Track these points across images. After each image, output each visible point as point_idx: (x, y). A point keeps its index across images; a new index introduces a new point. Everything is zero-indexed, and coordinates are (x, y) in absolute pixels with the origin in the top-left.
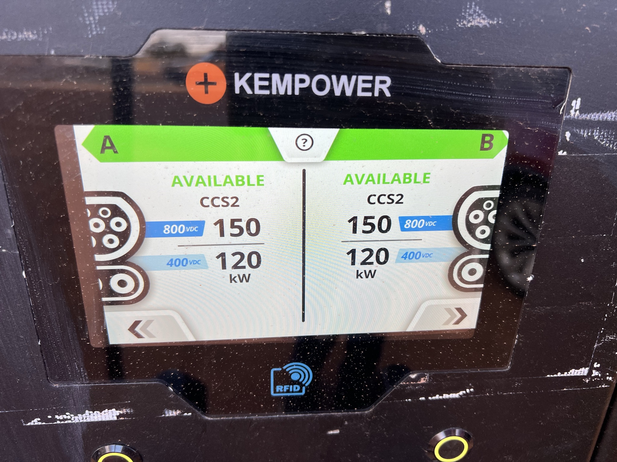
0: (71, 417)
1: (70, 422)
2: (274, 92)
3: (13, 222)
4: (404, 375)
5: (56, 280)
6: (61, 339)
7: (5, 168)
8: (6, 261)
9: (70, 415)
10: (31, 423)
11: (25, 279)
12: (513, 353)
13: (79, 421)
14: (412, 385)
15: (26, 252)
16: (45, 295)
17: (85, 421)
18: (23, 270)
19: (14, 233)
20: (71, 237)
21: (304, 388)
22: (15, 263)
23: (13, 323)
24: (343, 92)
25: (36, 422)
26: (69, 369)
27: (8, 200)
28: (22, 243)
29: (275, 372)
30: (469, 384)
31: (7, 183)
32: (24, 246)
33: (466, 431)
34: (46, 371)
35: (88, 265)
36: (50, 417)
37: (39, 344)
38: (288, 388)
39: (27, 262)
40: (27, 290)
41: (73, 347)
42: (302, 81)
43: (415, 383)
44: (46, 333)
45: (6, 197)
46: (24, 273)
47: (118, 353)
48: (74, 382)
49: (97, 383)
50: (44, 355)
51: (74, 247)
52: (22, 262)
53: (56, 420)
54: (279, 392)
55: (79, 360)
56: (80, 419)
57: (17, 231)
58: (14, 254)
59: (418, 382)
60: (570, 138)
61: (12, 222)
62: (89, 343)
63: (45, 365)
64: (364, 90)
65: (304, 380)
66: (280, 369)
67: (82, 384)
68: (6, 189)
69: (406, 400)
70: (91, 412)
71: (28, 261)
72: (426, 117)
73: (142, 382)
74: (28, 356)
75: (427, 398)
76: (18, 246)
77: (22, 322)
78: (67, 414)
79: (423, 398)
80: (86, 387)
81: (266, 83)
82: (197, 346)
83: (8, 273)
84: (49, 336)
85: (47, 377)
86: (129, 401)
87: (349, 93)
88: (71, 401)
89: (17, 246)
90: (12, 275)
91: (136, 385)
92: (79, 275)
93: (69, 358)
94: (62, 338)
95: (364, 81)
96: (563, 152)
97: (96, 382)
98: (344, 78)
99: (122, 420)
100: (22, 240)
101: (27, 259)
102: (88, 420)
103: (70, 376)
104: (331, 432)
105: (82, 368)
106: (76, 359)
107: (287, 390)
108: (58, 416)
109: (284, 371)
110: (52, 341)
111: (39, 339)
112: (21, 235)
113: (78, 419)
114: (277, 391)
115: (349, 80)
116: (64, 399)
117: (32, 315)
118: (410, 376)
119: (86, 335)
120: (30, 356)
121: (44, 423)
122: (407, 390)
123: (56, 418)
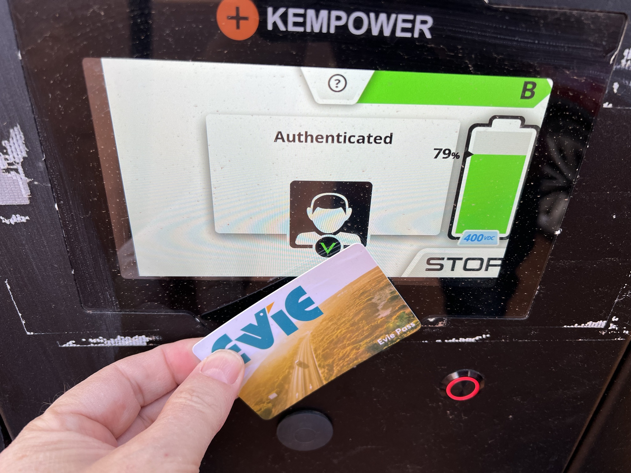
0: (104, 341)
1: (103, 345)
2: (308, 30)
3: (44, 156)
4: (423, 318)
5: (87, 213)
6: (93, 270)
7: (34, 101)
8: (39, 194)
9: (103, 339)
10: (67, 345)
11: (57, 211)
12: (533, 303)
13: (112, 344)
14: (430, 328)
15: (57, 185)
16: (77, 227)
17: (117, 345)
18: (55, 203)
19: (45, 166)
20: (101, 172)
22: (47, 195)
23: (48, 253)
24: (381, 31)
25: (71, 344)
26: (102, 298)
27: (38, 133)
28: (54, 176)
30: (486, 330)
31: (37, 116)
32: (56, 180)
33: (478, 373)
34: (80, 298)
35: (118, 200)
36: (84, 340)
37: (73, 273)
39: (59, 195)
40: (60, 222)
41: (105, 278)
42: (338, 18)
43: (432, 326)
44: (79, 263)
45: (36, 130)
46: (56, 206)
47: (148, 285)
48: (107, 310)
49: (128, 312)
50: (77, 283)
51: (104, 183)
52: (54, 194)
53: (90, 343)
55: (110, 290)
56: (112, 343)
57: (49, 164)
58: (45, 186)
59: (436, 326)
60: (618, 90)
61: (43, 155)
62: (119, 275)
63: (79, 293)
64: (404, 30)
67: (114, 311)
68: (36, 122)
69: (423, 341)
70: (123, 337)
72: (467, 61)
73: (170, 312)
74: (63, 284)
75: (443, 341)
76: (50, 179)
77: (56, 252)
78: (101, 338)
79: (440, 341)
80: (117, 315)
81: (301, 20)
82: (224, 281)
83: (40, 204)
84: (82, 266)
85: (81, 304)
86: (158, 329)
87: (387, 33)
88: (104, 327)
89: (48, 180)
90: (44, 207)
91: (165, 315)
92: (110, 210)
93: (101, 288)
94: (94, 268)
95: (405, 21)
96: (609, 104)
97: (127, 311)
98: (383, 17)
100: (54, 174)
101: (59, 192)
102: (120, 344)
103: (103, 304)
105: (113, 298)
106: (108, 289)
108: (91, 339)
110: (85, 271)
111: (72, 268)
112: (53, 169)
113: (111, 343)
115: (388, 18)
116: (97, 324)
117: (65, 246)
118: (428, 319)
119: (116, 267)
120: (65, 284)
121: (78, 345)
122: (424, 332)
123: (90, 342)
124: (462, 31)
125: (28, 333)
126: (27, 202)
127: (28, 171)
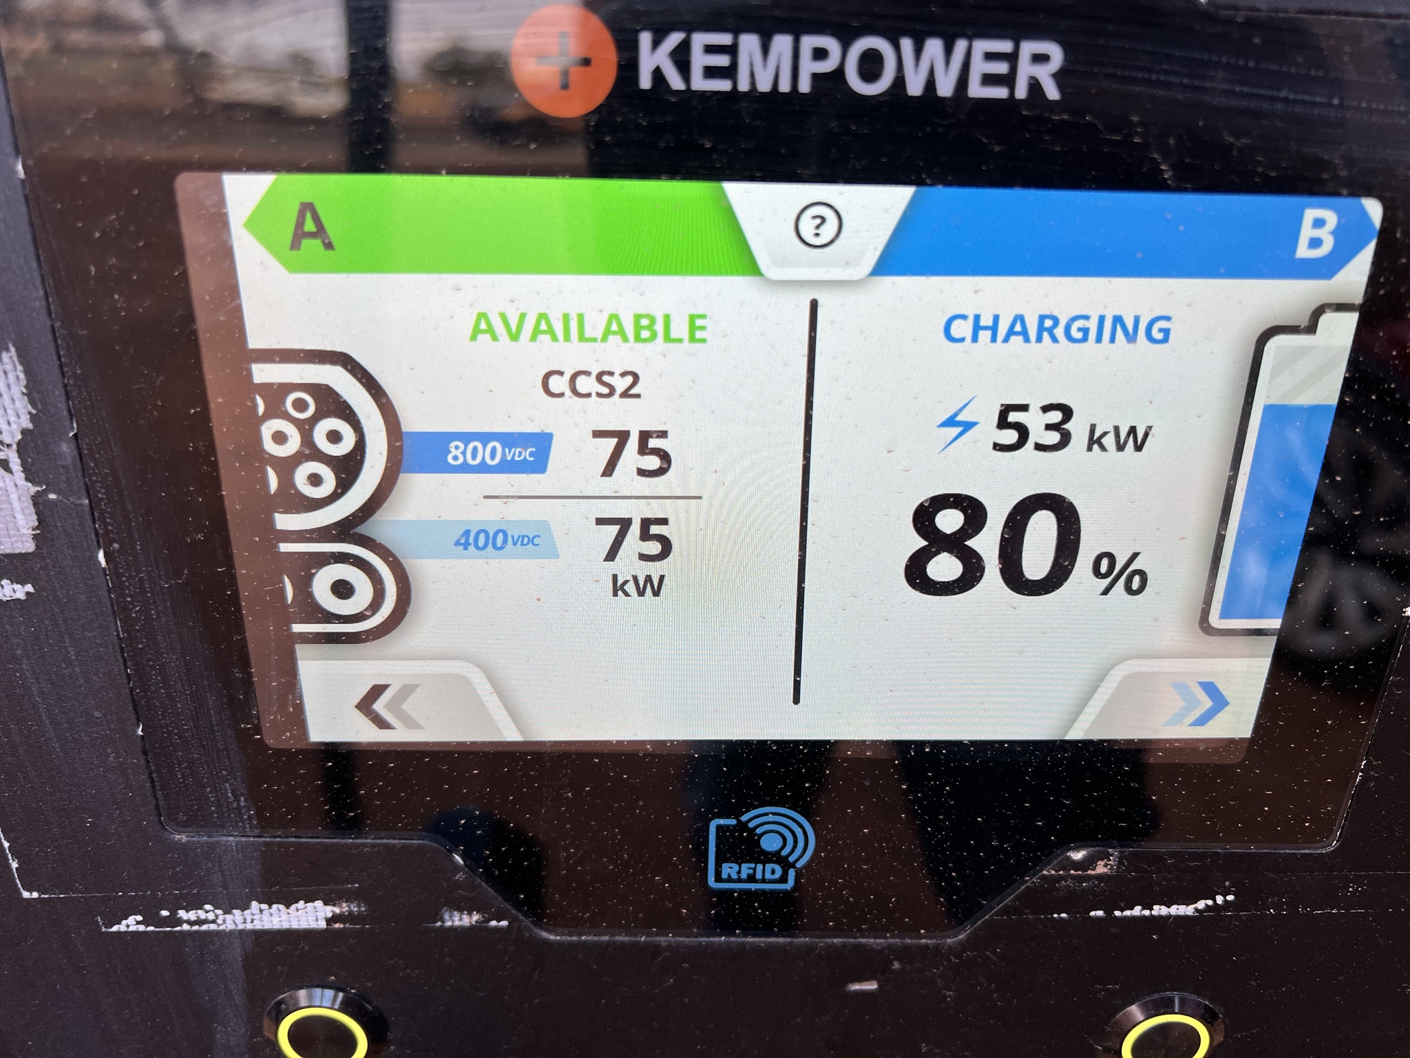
0: (217, 916)
1: (213, 927)
2: (744, 86)
3: (75, 425)
4: (1054, 851)
5: (179, 574)
6: (192, 724)
7: (52, 284)
8: (59, 524)
9: (213, 911)
10: (121, 927)
11: (104, 569)
12: (1349, 808)
13: (236, 925)
14: (1073, 877)
15: (106, 501)
16: (153, 612)
17: (249, 926)
18: (99, 548)
19: (75, 452)
20: (215, 466)
21: (792, 873)
22: (79, 528)
23: (77, 679)
24: (930, 84)
25: (132, 924)
26: (213, 799)
27: (61, 367)
28: (97, 478)
29: (719, 828)
30: (1224, 883)
31: (59, 323)
32: (102, 487)
33: (1207, 1003)
35: (257, 539)
36: (165, 913)
37: (140, 732)
38: (751, 871)
39: (110, 528)
40: (110, 597)
41: (221, 746)
42: (820, 54)
43: (1080, 872)
44: (156, 707)
45: (55, 358)
46: (101, 556)
47: (330, 764)
48: (225, 832)
49: (280, 837)
50: (151, 761)
51: (224, 493)
52: (97, 526)
53: (180, 922)
54: (729, 880)
55: (235, 778)
56: (237, 922)
57: (85, 446)
58: (76, 505)
59: (1089, 872)
61: (72, 424)
62: (259, 737)
63: (153, 787)
64: (988, 80)
65: (792, 852)
66: (733, 822)
67: (243, 836)
68: (55, 339)
69: (1055, 915)
70: (264, 906)
71: (110, 524)
72: (1155, 156)
73: (387, 839)
74: (114, 763)
75: (1109, 912)
76: (86, 485)
77: (99, 678)
78: (208, 907)
79: (1100, 913)
80: (251, 844)
81: (723, 61)
82: (527, 754)
83: (62, 552)
84: (163, 715)
85: (160, 815)
86: (356, 883)
87: (945, 88)
88: (217, 878)
89: (83, 486)
90: (72, 559)
91: (373, 846)
92: (237, 565)
93: (212, 772)
94: (194, 722)
95: (990, 56)
97: (276, 834)
98: (934, 47)
99: (339, 930)
100: (97, 471)
101: (108, 520)
102: (258, 925)
103: (215, 815)
104: (856, 987)
105: (242, 799)
106: (228, 775)
107: (749, 876)
108: (184, 911)
109: (743, 826)
110: (171, 729)
111: (138, 720)
112: (95, 459)
113: (234, 922)
114: (724, 876)
115: (948, 50)
116: (200, 871)
117: (121, 660)
118: (1068, 854)
119: (251, 716)
120: (119, 762)
121: (151, 928)
122: (1058, 889)
123: (181, 918)
124: (1140, 76)
125: (26, 895)
126: (30, 547)
127: (33, 464)
